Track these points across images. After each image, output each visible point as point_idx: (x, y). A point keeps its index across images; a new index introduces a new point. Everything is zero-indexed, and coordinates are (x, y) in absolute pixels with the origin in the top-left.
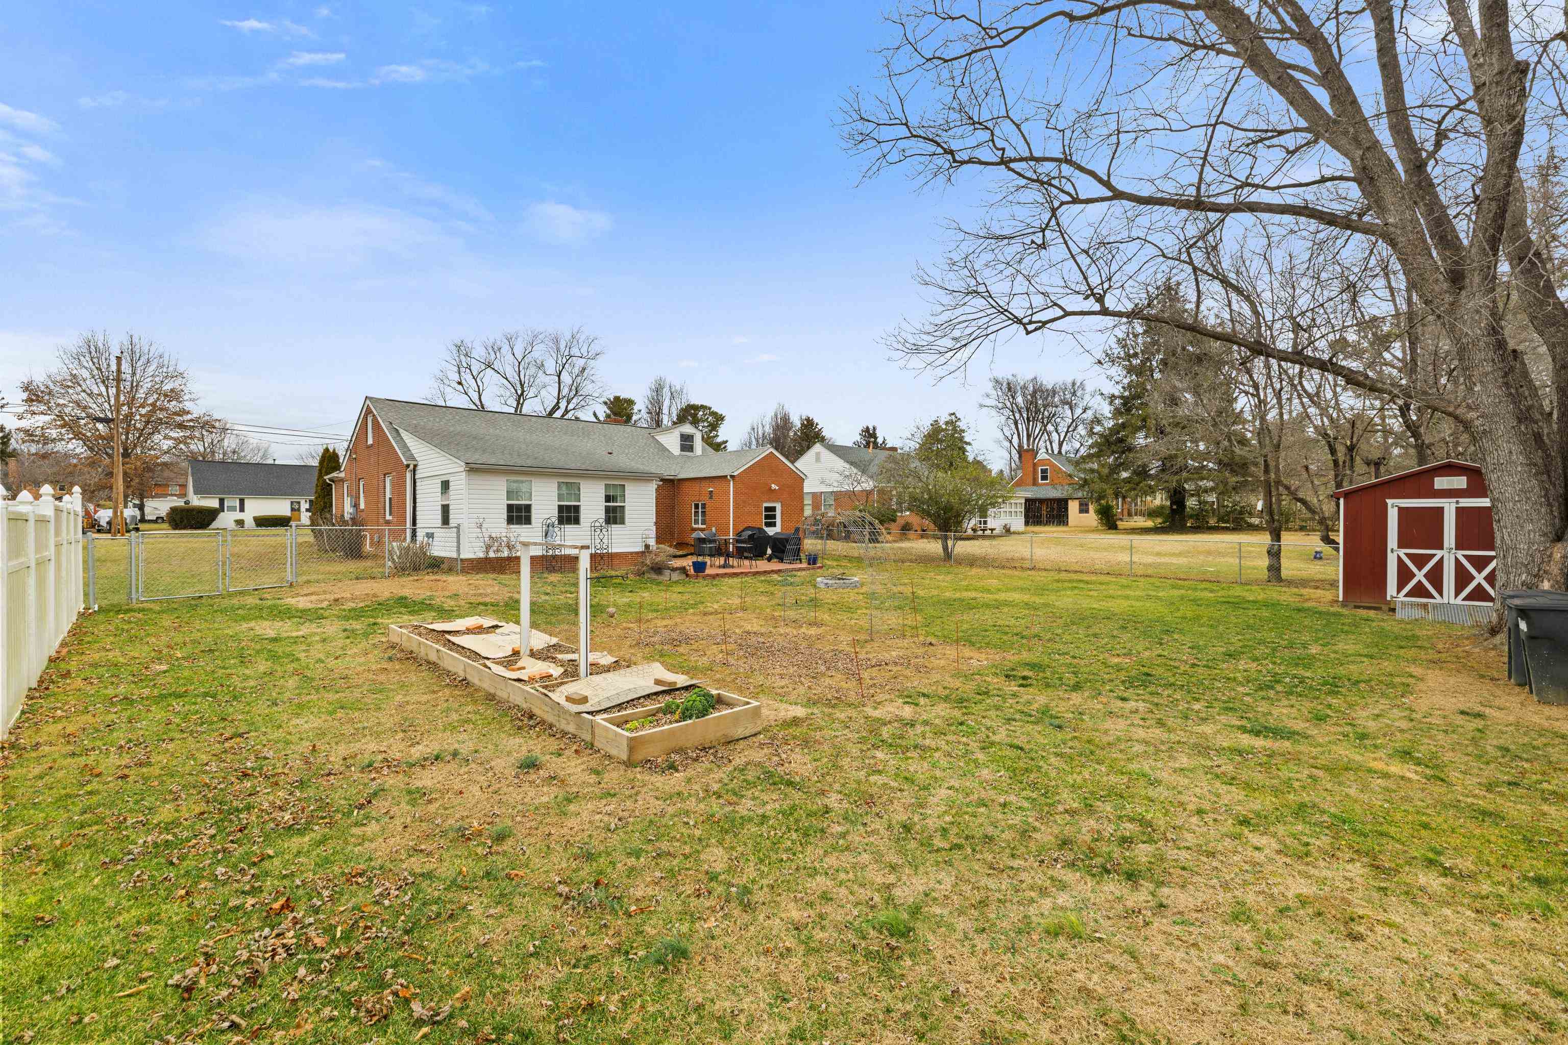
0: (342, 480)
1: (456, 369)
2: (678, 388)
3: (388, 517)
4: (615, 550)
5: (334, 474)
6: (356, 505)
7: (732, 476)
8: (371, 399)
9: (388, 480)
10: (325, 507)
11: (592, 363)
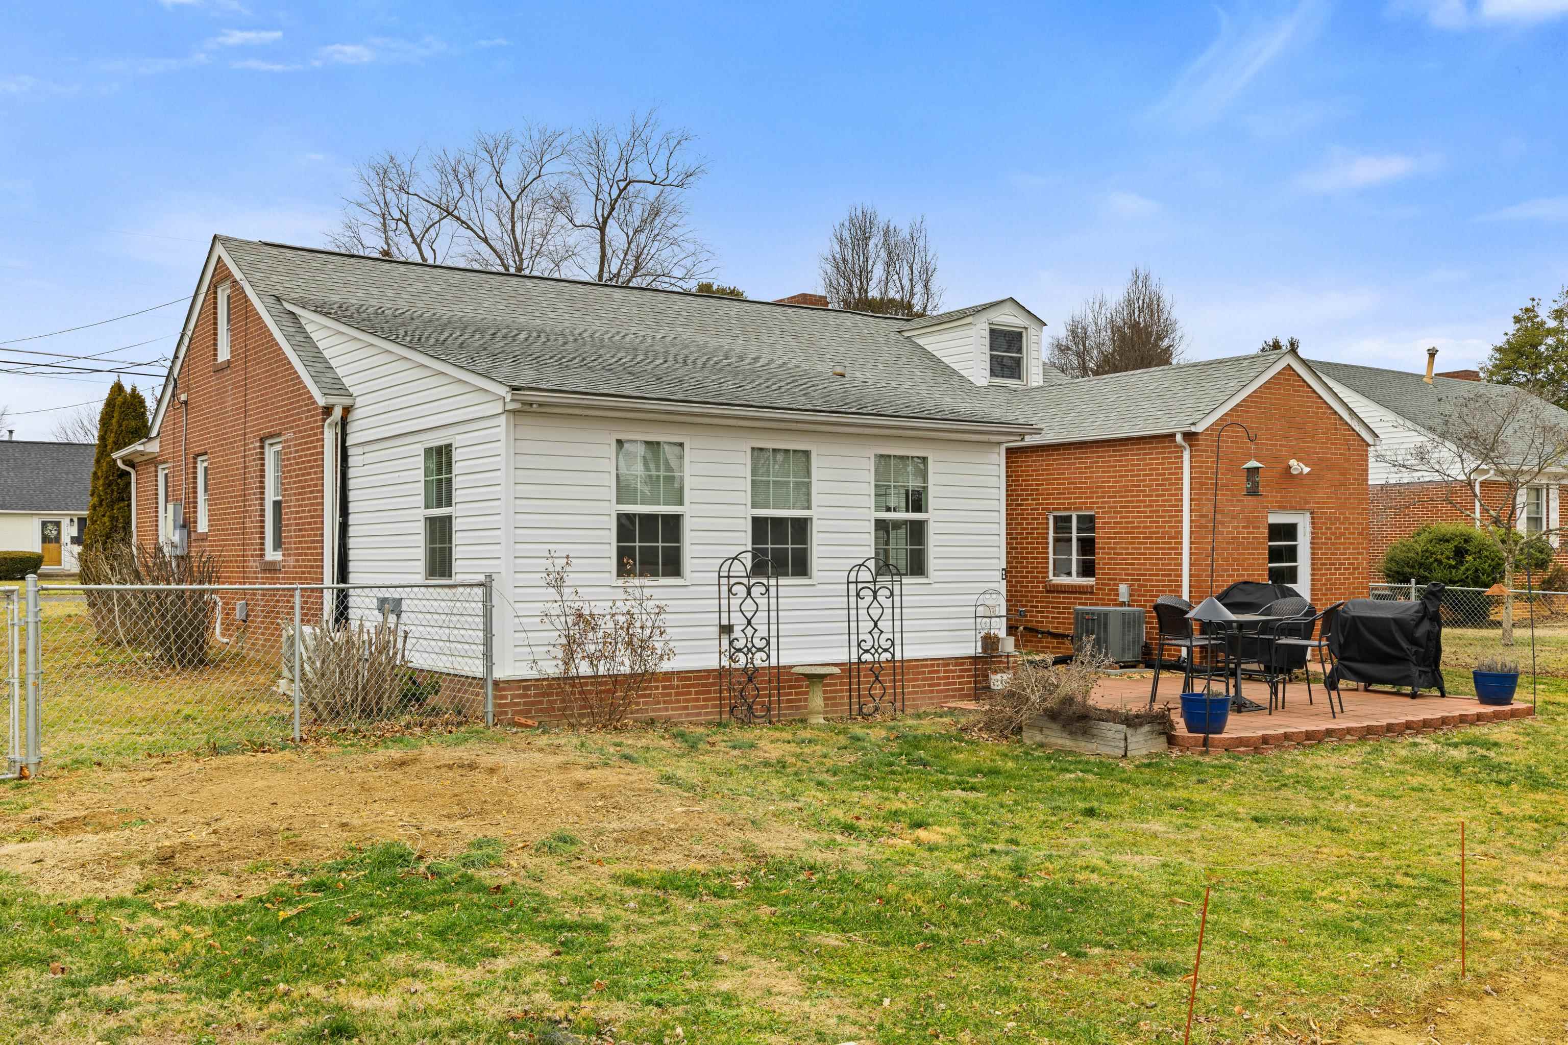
0: (154, 461)
1: (377, 222)
2: (905, 234)
3: (272, 555)
4: (911, 653)
5: (137, 447)
6: (187, 524)
7: (1189, 436)
8: (226, 241)
9: (270, 454)
10: (114, 529)
11: (673, 196)
